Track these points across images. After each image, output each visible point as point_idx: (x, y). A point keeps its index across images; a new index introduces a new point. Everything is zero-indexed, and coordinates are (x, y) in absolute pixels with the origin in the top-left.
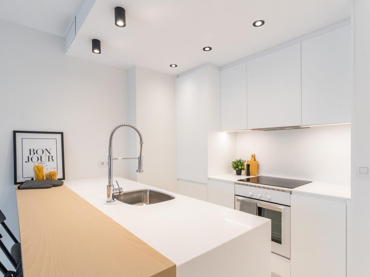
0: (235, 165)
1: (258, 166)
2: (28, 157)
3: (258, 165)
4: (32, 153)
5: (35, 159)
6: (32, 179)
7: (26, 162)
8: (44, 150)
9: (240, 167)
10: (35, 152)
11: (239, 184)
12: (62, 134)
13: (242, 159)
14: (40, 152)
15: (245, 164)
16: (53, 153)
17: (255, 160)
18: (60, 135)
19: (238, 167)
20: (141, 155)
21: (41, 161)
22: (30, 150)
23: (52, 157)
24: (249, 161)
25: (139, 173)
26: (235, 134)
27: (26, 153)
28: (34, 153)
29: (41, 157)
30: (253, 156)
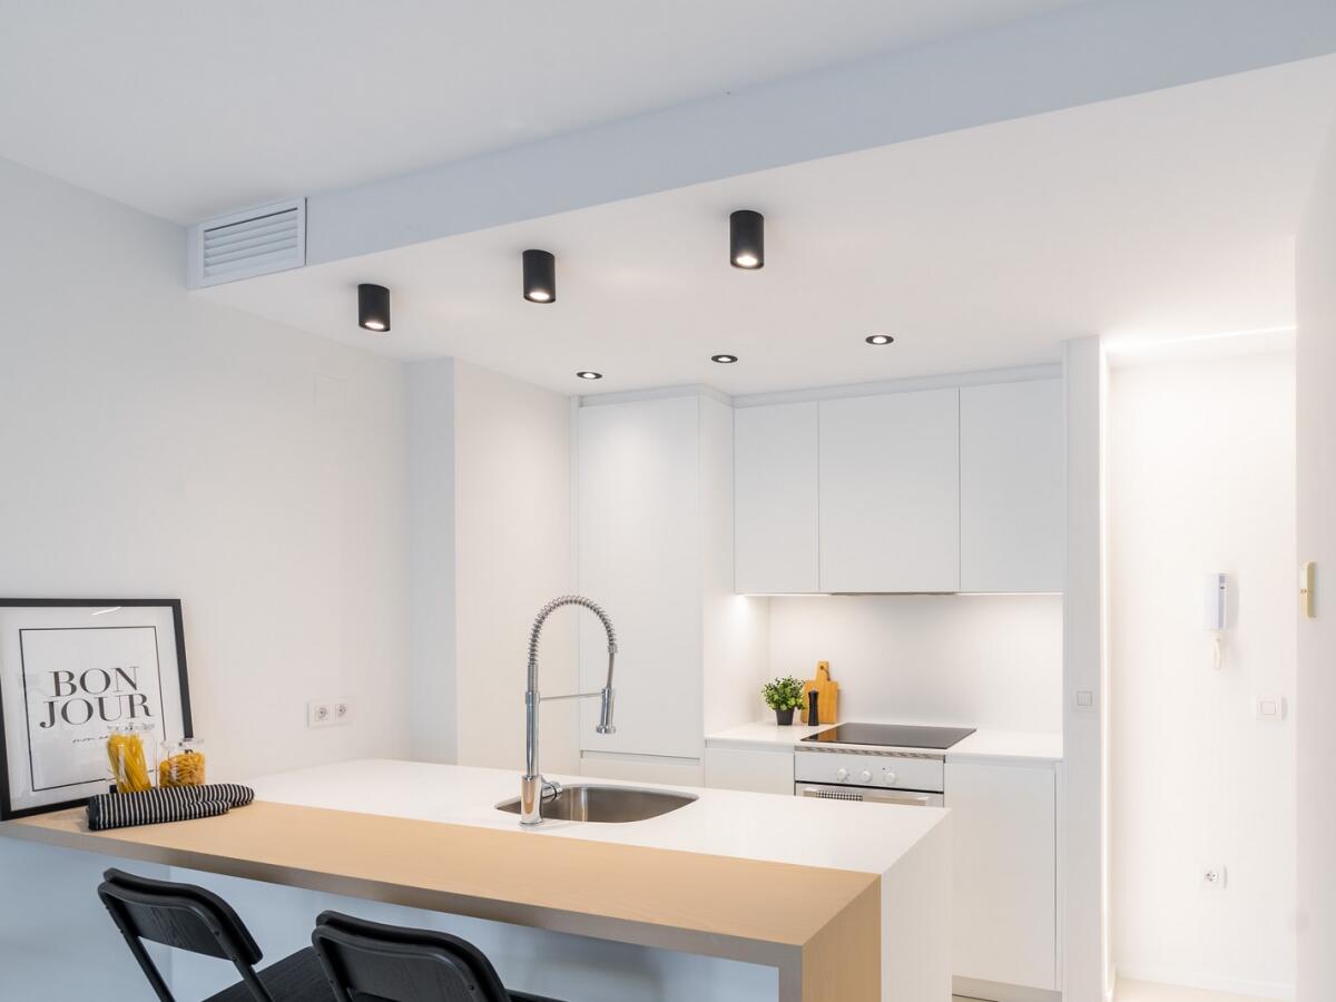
0: (776, 697)
1: (837, 695)
2: (51, 704)
3: (838, 691)
4: (66, 689)
5: (77, 711)
6: (113, 789)
7: (43, 725)
8: (112, 674)
9: (792, 702)
10: (76, 681)
11: (809, 749)
12: (175, 605)
13: (794, 678)
14: (97, 682)
15: (803, 692)
16: (147, 685)
17: (829, 679)
18: (169, 610)
19: (786, 702)
20: (609, 685)
21: (103, 717)
22: (56, 674)
23: (144, 699)
24: (812, 682)
25: (606, 735)
26: (767, 604)
27: (42, 691)
28: (74, 689)
29: (101, 700)
30: (822, 668)
